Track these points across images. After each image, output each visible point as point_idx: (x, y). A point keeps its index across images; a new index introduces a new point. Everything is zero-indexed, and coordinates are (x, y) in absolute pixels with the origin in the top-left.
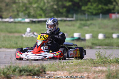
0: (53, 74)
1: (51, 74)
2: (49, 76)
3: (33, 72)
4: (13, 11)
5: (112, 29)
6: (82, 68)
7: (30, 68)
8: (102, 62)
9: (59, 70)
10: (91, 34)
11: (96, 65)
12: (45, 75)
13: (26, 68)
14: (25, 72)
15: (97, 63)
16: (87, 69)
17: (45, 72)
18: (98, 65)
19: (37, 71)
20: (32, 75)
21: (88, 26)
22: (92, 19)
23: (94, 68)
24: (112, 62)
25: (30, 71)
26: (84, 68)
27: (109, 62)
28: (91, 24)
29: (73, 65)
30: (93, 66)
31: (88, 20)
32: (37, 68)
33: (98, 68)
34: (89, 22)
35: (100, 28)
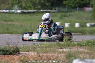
0: (26, 54)
1: (24, 54)
2: (22, 55)
3: (9, 52)
4: (9, 4)
5: (87, 19)
6: (50, 50)
7: (6, 49)
8: (67, 45)
9: (31, 51)
10: (69, 24)
11: (62, 47)
12: (19, 54)
13: (3, 49)
14: (2, 52)
15: (63, 46)
16: (54, 50)
17: (19, 52)
18: (64, 47)
19: (13, 51)
20: (8, 54)
21: (68, 17)
22: (71, 11)
23: (60, 50)
24: (75, 45)
25: (7, 51)
26: (52, 49)
27: (72, 45)
28: (70, 15)
29: (44, 47)
30: (59, 48)
31: (68, 12)
32: (13, 49)
33: (63, 50)
34: (68, 14)
35: (77, 19)
